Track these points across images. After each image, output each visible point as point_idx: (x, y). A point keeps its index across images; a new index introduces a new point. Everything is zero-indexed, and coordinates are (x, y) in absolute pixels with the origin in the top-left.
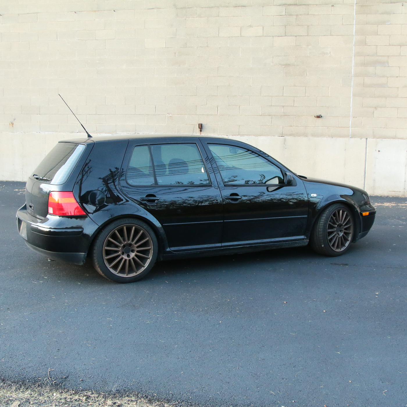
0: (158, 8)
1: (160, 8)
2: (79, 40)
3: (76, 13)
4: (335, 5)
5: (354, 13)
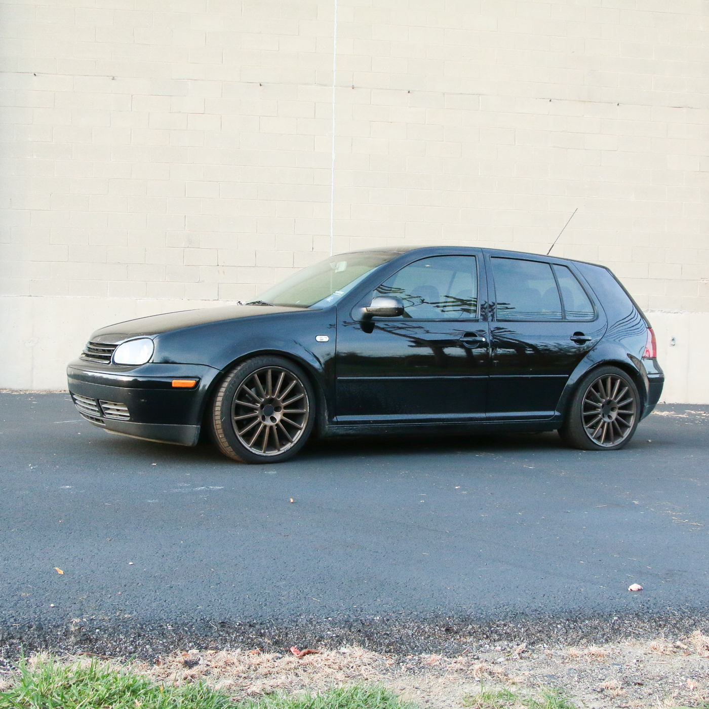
1: (692, 108)
2: (554, 147)
3: (550, 101)
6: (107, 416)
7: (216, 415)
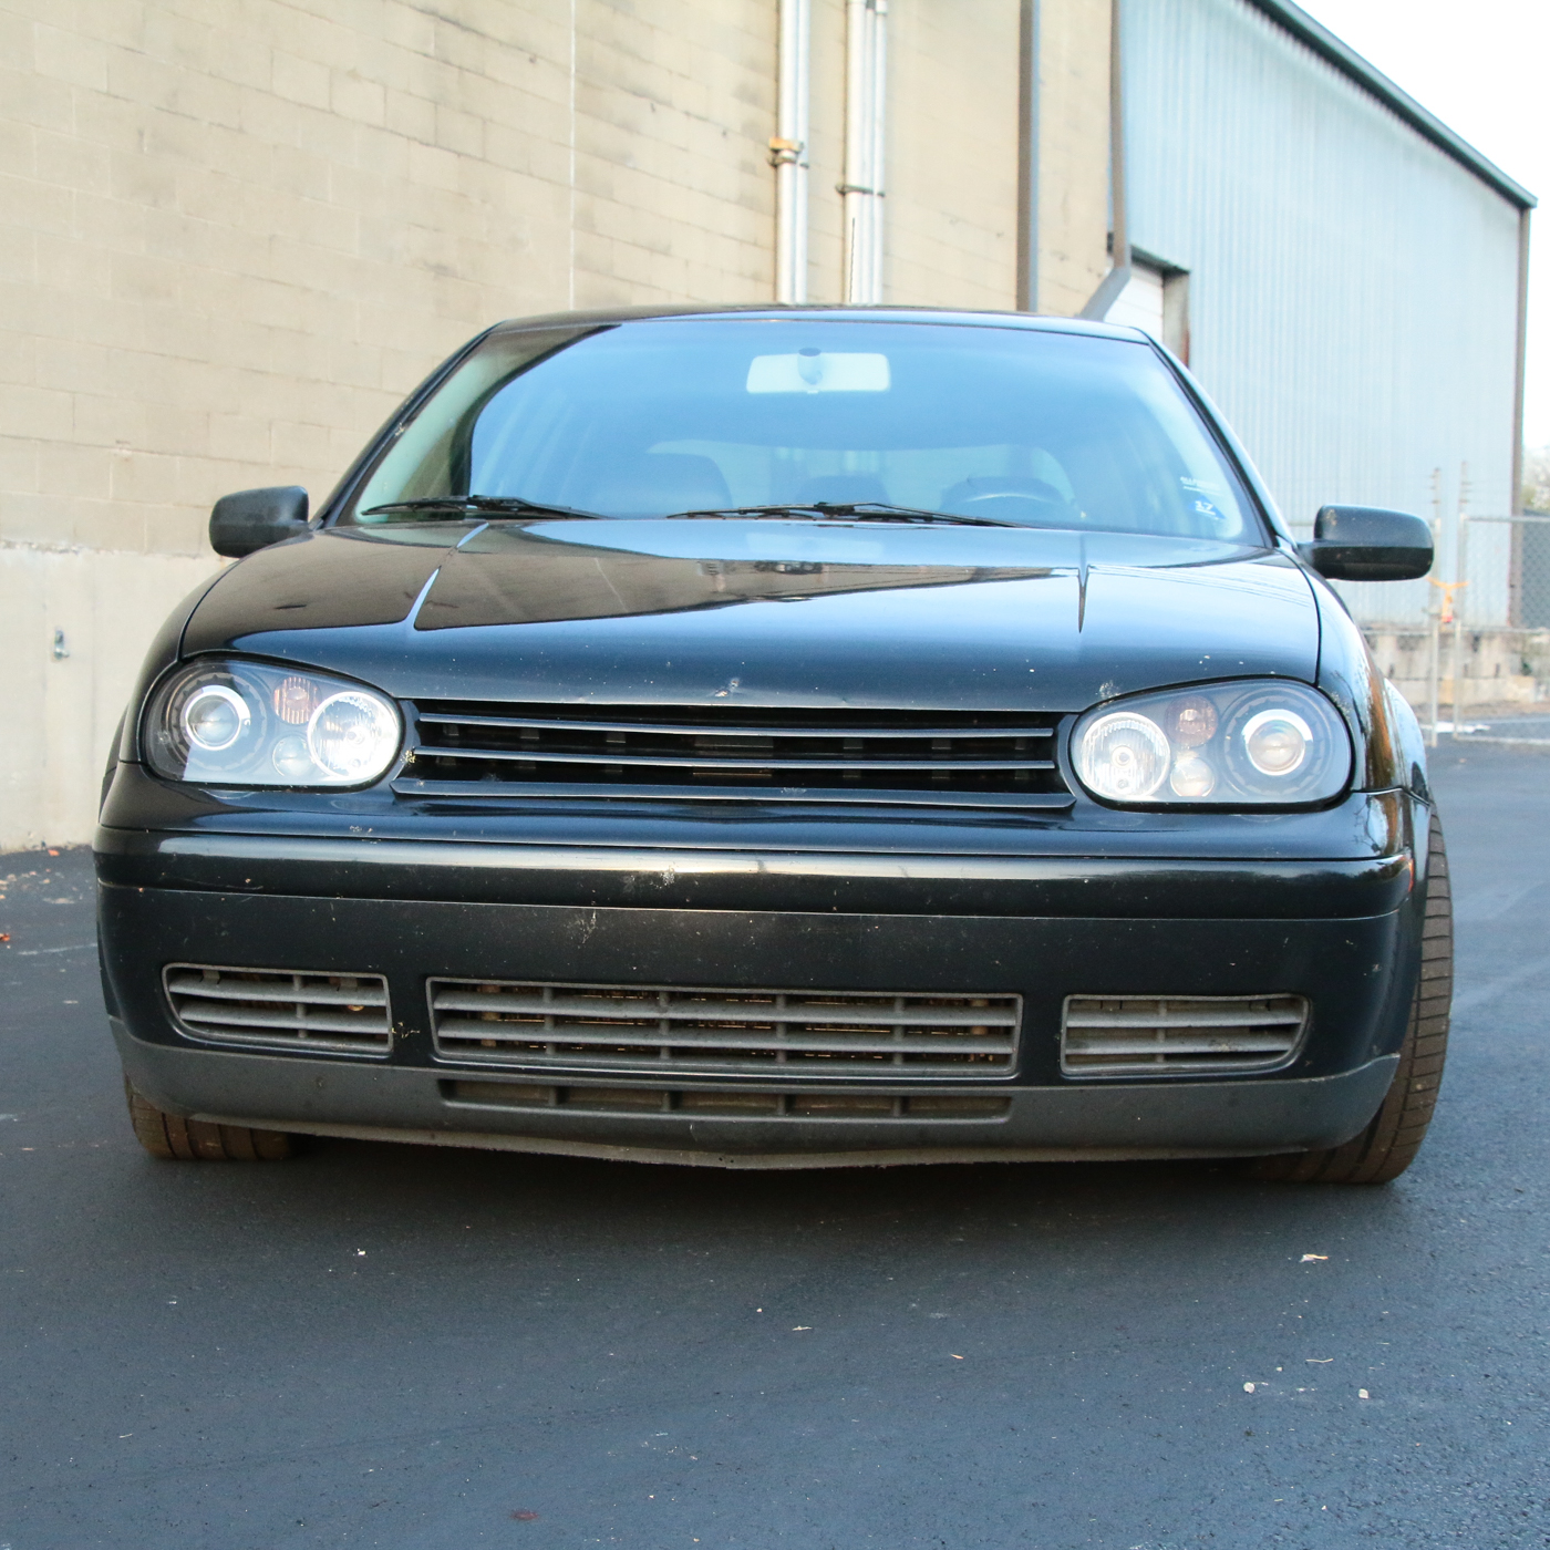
4: (538, 60)
5: (572, 105)
7: (1424, 996)
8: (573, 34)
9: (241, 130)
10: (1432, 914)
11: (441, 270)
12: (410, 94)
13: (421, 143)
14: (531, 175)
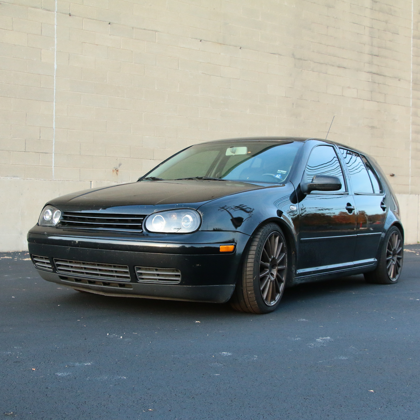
0: (279, 54)
1: (281, 55)
2: (203, 73)
3: (201, 41)
4: (401, 80)
5: (411, 89)
6: (141, 281)
7: (247, 274)
8: (411, 73)
9: (318, 101)
10: (250, 258)
11: (373, 127)
12: (364, 90)
13: (367, 100)
14: (399, 105)
